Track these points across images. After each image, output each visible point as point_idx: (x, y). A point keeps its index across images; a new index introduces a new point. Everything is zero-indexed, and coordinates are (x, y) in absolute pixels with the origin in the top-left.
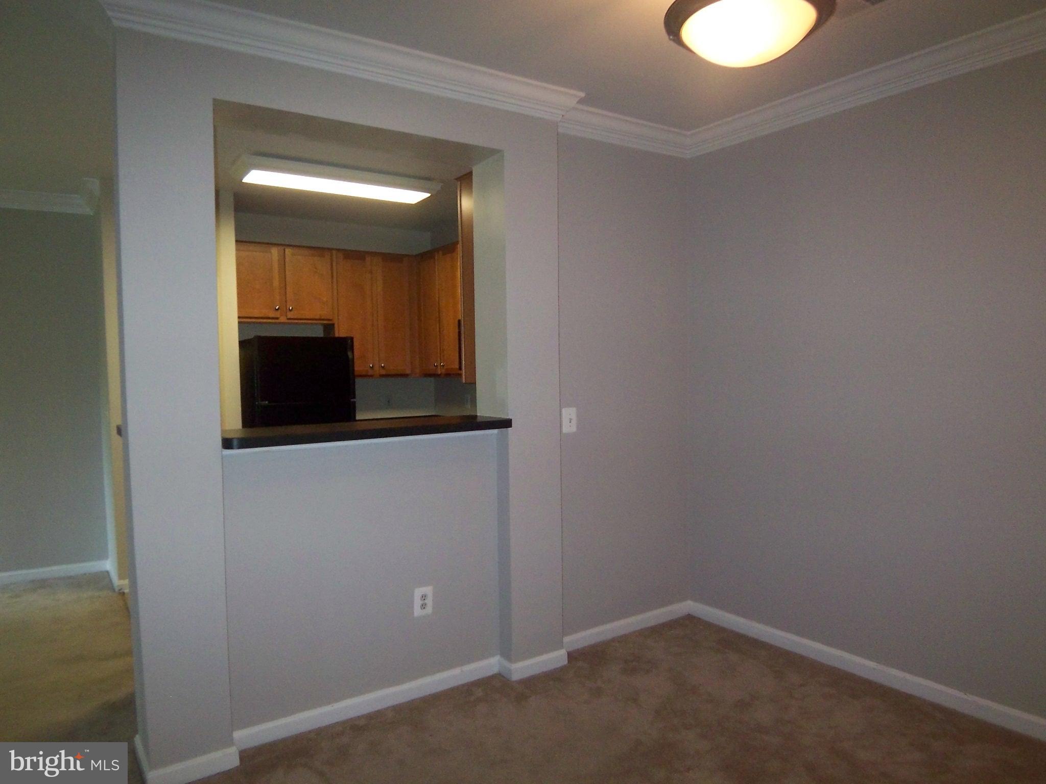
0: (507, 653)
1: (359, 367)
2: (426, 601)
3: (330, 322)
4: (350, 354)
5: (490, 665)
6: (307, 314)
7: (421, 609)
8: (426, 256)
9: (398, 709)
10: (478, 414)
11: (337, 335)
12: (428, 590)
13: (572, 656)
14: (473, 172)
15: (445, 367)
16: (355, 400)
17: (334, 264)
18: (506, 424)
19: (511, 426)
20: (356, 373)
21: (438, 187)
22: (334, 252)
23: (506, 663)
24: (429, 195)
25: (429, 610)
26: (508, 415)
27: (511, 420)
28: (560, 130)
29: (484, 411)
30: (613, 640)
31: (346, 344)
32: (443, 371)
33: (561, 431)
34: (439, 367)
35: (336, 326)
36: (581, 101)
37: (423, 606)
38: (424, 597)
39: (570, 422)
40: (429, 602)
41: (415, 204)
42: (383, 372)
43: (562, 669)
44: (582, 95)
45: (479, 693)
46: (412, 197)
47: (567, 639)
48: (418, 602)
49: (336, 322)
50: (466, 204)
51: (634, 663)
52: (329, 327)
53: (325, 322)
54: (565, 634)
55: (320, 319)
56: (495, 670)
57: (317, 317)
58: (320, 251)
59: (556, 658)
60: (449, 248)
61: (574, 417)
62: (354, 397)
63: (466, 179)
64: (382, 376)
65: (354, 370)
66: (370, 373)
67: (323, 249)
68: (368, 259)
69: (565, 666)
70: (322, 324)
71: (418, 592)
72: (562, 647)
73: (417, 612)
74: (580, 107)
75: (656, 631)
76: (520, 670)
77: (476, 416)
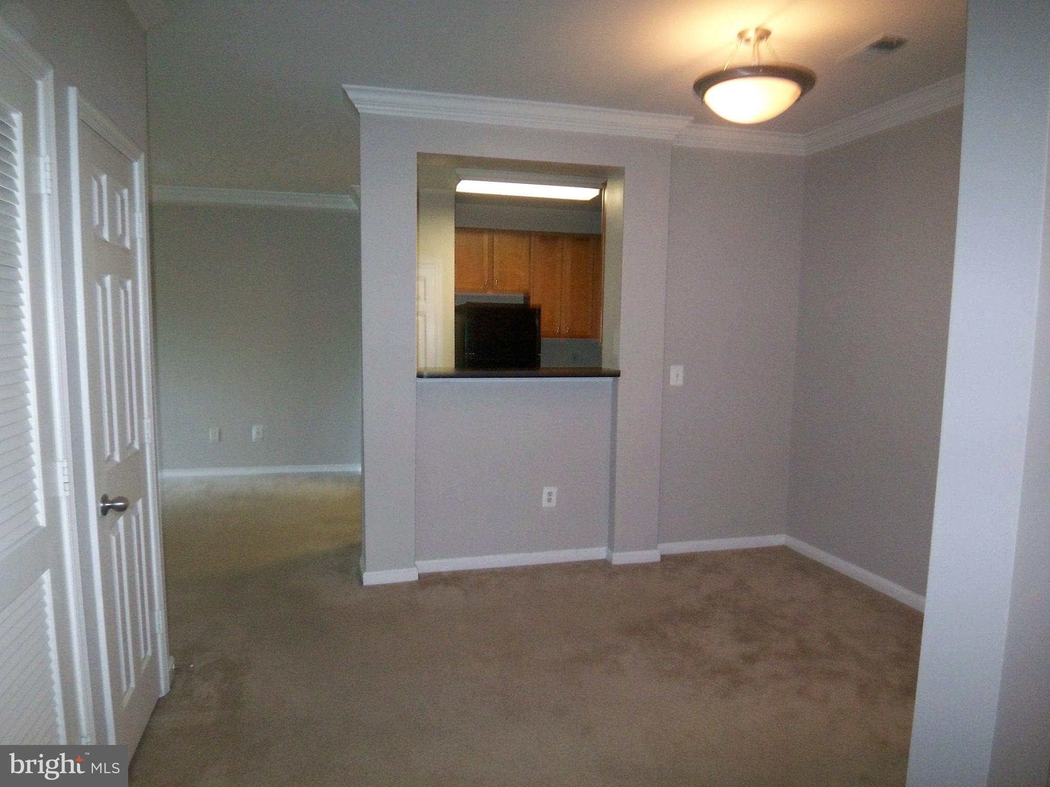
0: (611, 546)
2: (551, 497)
5: (599, 553)
7: (548, 502)
10: (602, 366)
11: (531, 304)
12: (554, 490)
13: (664, 558)
14: (608, 181)
17: (532, 247)
18: (616, 374)
19: (620, 376)
23: (610, 553)
25: (554, 504)
26: (619, 368)
27: (621, 372)
29: (605, 364)
31: (535, 312)
33: (669, 384)
35: (532, 298)
37: (549, 500)
38: (550, 494)
39: (677, 377)
40: (554, 498)
41: (590, 200)
43: (655, 564)
44: (691, 118)
47: (661, 546)
48: (545, 496)
49: (531, 294)
51: (712, 567)
54: (659, 541)
56: (602, 557)
58: (522, 234)
59: (652, 556)
61: (680, 373)
66: (548, 333)
67: (525, 232)
69: (658, 562)
71: (546, 490)
72: (656, 550)
73: (545, 503)
76: (620, 558)
77: (601, 368)
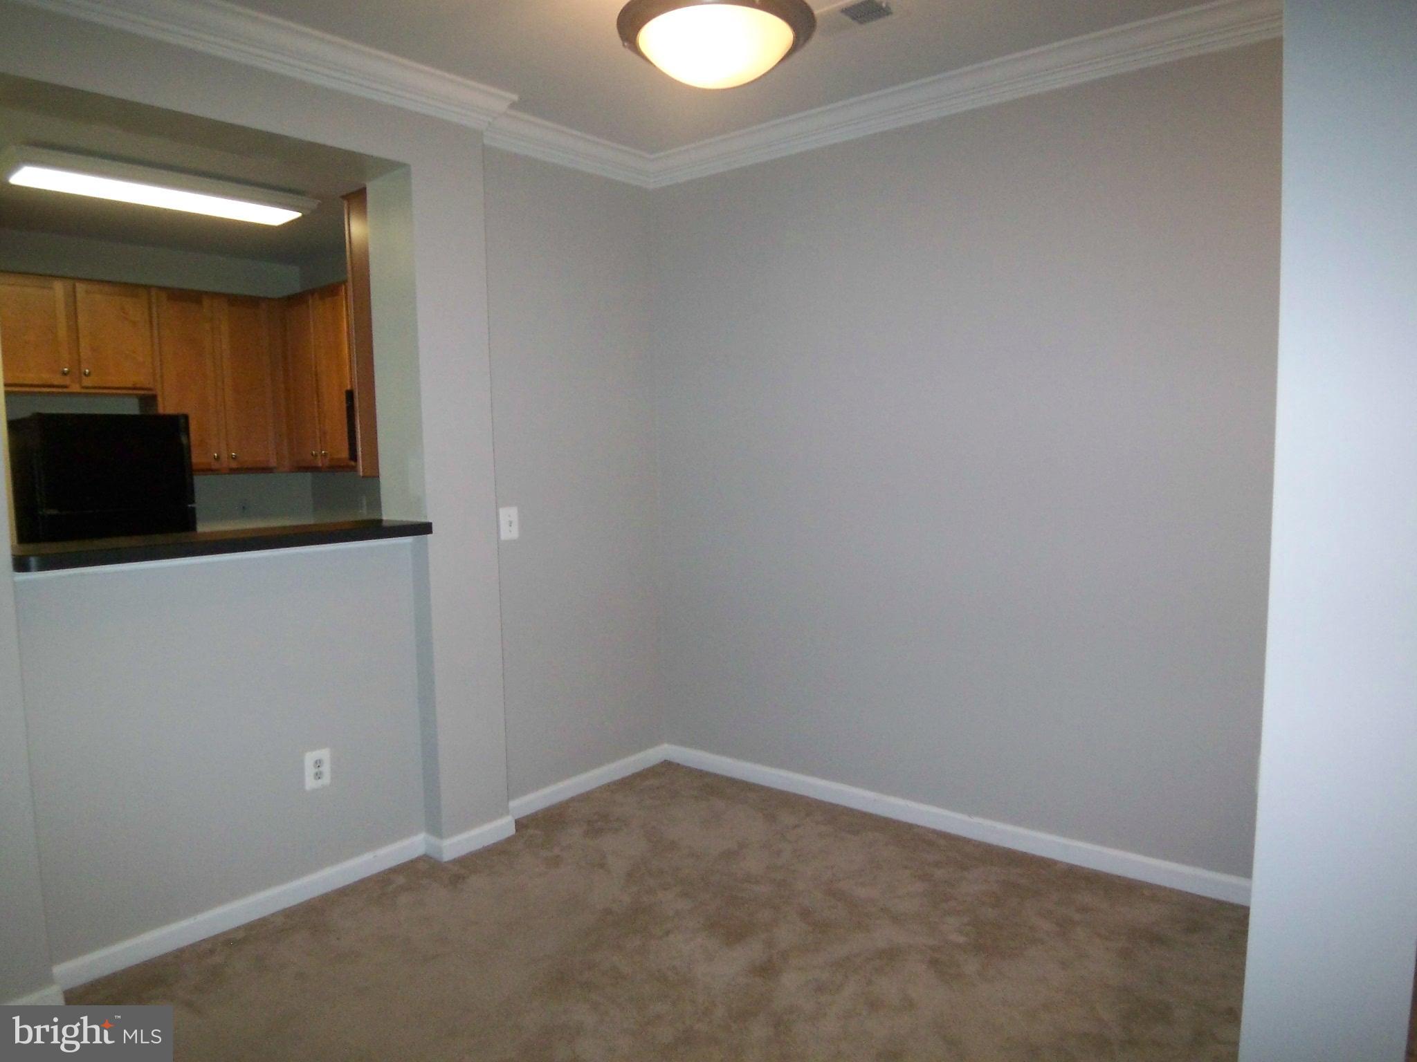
0: (435, 828)
1: (197, 458)
2: (320, 769)
3: (150, 393)
4: (184, 440)
5: (413, 845)
6: (114, 380)
7: (315, 779)
8: (295, 300)
9: (289, 913)
10: (385, 518)
11: (161, 411)
12: (324, 754)
13: (521, 824)
14: (367, 189)
15: (329, 456)
16: (193, 505)
17: (154, 310)
18: (425, 529)
19: (430, 532)
20: (194, 467)
21: (314, 204)
22: (153, 293)
23: (433, 840)
24: (298, 215)
25: (326, 780)
26: (426, 517)
27: (431, 523)
28: (486, 142)
29: (391, 514)
30: (573, 799)
31: (176, 425)
32: (327, 463)
33: (499, 537)
34: (319, 457)
35: (160, 399)
36: (513, 106)
37: (318, 776)
38: (318, 763)
39: (510, 526)
40: (326, 768)
41: (279, 227)
42: (234, 465)
43: (509, 840)
44: (515, 97)
45: (401, 880)
46: (275, 216)
47: (513, 804)
48: (310, 770)
49: (159, 393)
50: (357, 229)
51: (599, 823)
52: (148, 400)
53: (142, 392)
54: (510, 797)
55: (135, 389)
56: (419, 851)
57: (130, 386)
58: (131, 289)
59: (500, 828)
60: (331, 291)
61: (515, 519)
62: (193, 502)
63: (357, 197)
64: (233, 471)
65: (191, 462)
66: (215, 465)
67: (137, 286)
68: (206, 302)
69: (513, 836)
70: (137, 395)
71: (310, 758)
72: (508, 813)
73: (310, 783)
74: (513, 113)
75: (626, 784)
76: (454, 846)
77: (381, 521)
